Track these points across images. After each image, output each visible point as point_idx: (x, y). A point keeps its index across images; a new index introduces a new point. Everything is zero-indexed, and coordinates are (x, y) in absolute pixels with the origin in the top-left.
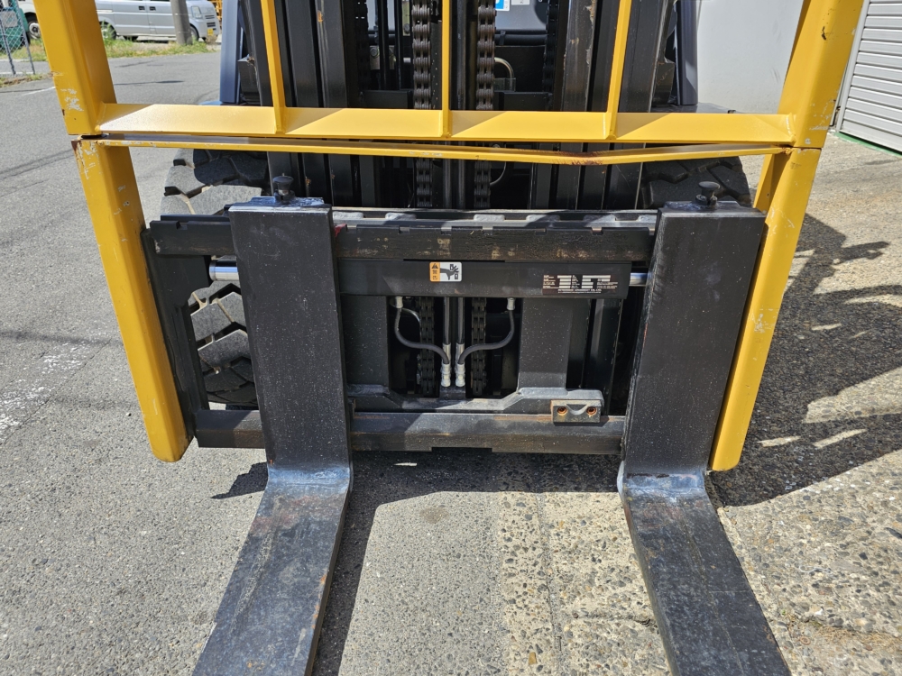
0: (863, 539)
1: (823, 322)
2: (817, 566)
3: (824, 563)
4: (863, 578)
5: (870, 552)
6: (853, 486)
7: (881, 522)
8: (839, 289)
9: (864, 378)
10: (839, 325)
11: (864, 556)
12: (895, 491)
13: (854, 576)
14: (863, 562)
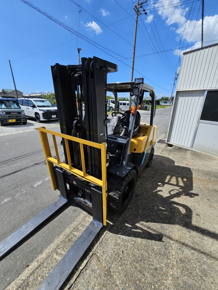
0: (118, 249)
1: (163, 207)
2: (107, 248)
3: (109, 249)
4: (110, 255)
5: (116, 252)
6: (128, 240)
7: (123, 248)
8: (175, 201)
9: (155, 222)
10: (165, 209)
11: (114, 252)
12: (132, 245)
13: (109, 253)
14: (113, 253)
